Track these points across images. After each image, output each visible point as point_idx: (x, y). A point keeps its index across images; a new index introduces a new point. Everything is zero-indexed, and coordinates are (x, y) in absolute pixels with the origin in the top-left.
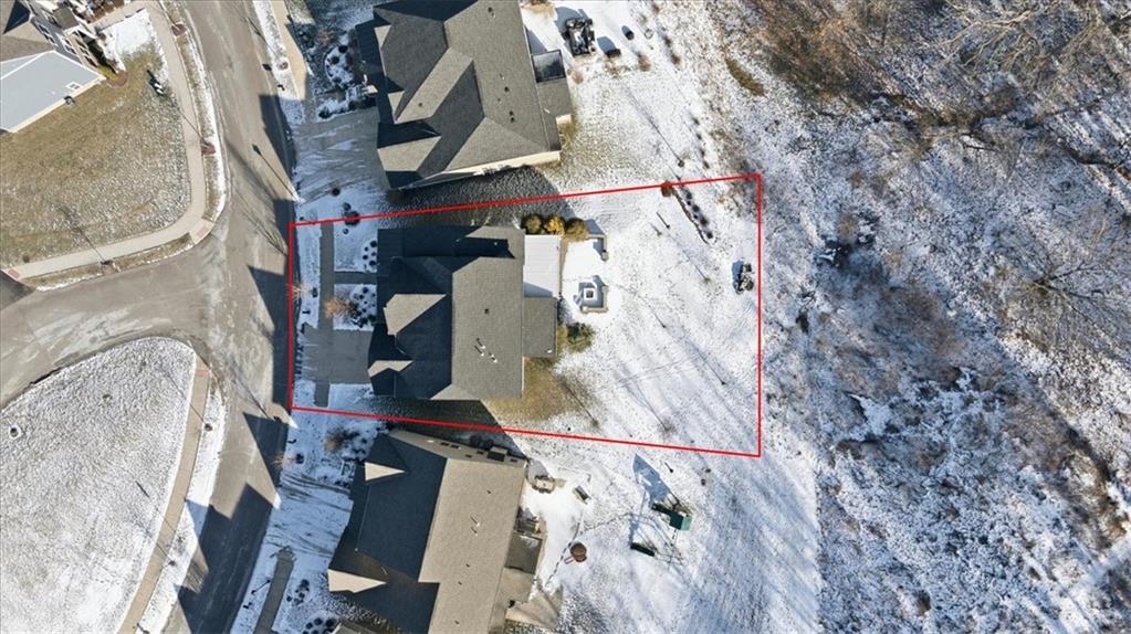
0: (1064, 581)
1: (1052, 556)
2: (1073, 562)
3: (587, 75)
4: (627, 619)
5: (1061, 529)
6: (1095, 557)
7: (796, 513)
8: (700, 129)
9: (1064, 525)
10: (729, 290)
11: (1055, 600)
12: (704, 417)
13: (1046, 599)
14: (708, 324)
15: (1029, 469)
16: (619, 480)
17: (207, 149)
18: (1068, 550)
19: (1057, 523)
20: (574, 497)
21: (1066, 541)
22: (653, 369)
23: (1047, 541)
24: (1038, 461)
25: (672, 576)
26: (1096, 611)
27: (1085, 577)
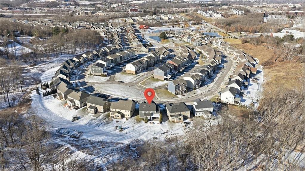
0: (103, 160)
1: (108, 159)
2: (106, 162)
3: (182, 124)
4: (107, 126)
5: (112, 161)
6: (106, 167)
7: (119, 140)
8: (177, 134)
9: (113, 162)
10: (153, 137)
11: (101, 158)
12: (135, 133)
13: (101, 157)
14: (148, 134)
15: (123, 159)
16: (127, 126)
17: (168, 100)
18: (108, 162)
19: (113, 161)
20: (125, 121)
21: (110, 162)
22: (142, 129)
23: (111, 159)
24: (124, 161)
25: (112, 130)
26: (97, 164)
27: (103, 164)
